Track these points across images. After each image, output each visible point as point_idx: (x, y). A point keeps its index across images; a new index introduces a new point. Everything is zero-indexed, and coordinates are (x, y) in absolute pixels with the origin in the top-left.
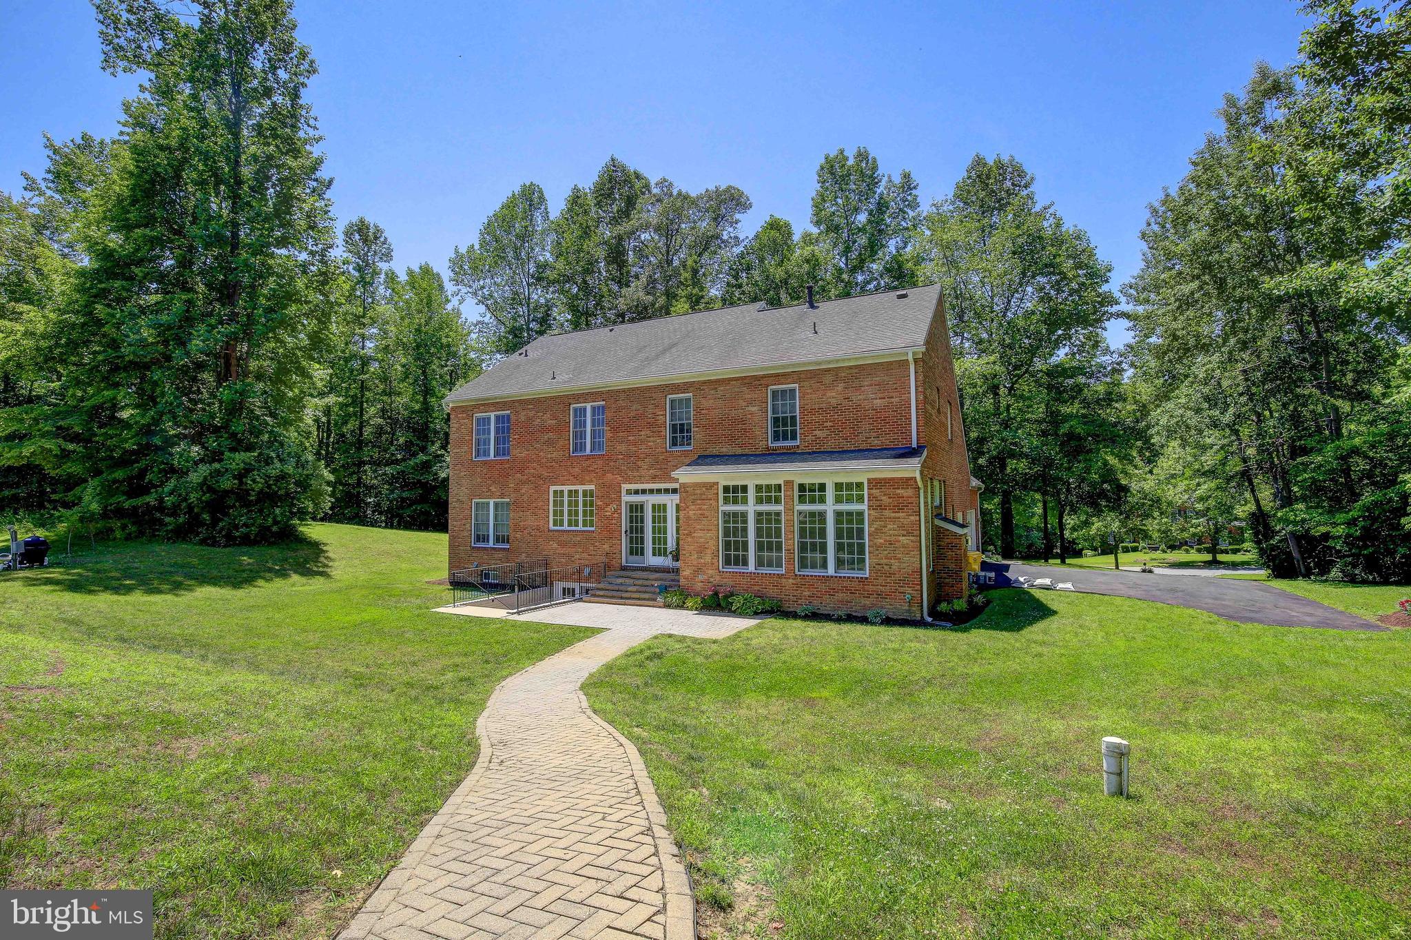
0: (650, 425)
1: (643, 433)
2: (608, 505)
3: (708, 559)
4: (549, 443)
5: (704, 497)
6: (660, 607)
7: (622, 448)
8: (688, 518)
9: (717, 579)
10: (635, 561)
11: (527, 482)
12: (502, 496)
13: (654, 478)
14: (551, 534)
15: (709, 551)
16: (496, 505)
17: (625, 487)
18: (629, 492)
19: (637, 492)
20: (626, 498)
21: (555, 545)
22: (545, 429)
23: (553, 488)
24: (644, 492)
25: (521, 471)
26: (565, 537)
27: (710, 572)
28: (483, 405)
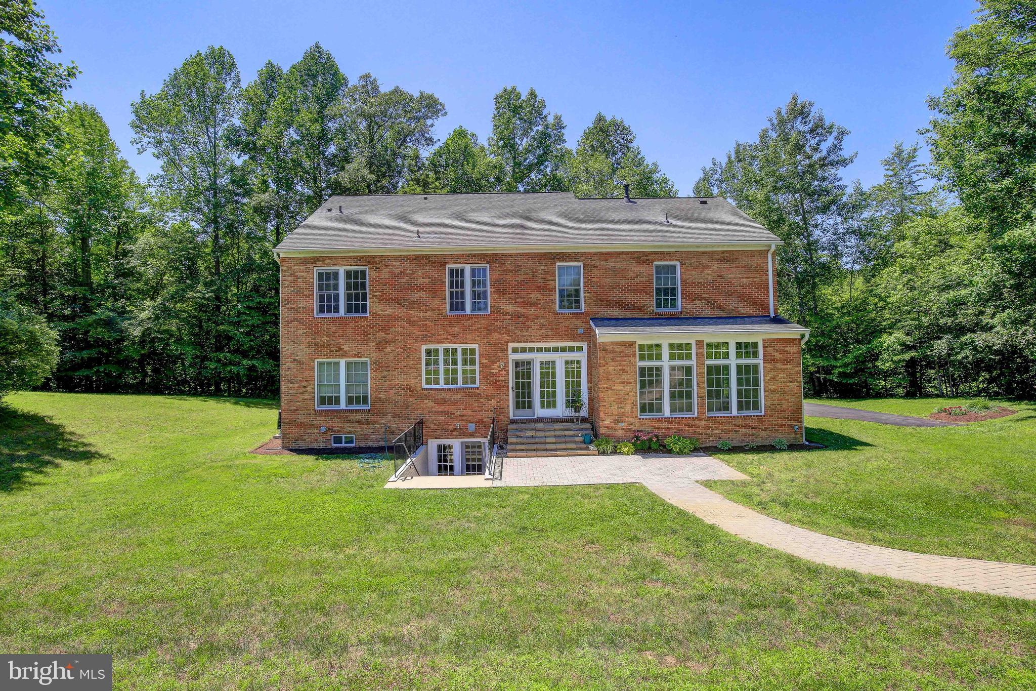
0: (540, 289)
1: (532, 296)
2: (493, 363)
3: (628, 408)
4: (421, 301)
5: (623, 354)
6: (594, 455)
7: (509, 309)
8: (608, 373)
9: (637, 426)
10: (524, 414)
11: (394, 341)
12: (359, 355)
13: (545, 338)
14: (425, 392)
15: (628, 402)
16: (348, 365)
17: (511, 345)
18: (515, 350)
19: (523, 350)
20: (513, 357)
21: (431, 404)
22: (414, 287)
23: (424, 347)
24: (531, 350)
25: (385, 329)
26: (444, 395)
27: (630, 420)
28: (329, 258)
